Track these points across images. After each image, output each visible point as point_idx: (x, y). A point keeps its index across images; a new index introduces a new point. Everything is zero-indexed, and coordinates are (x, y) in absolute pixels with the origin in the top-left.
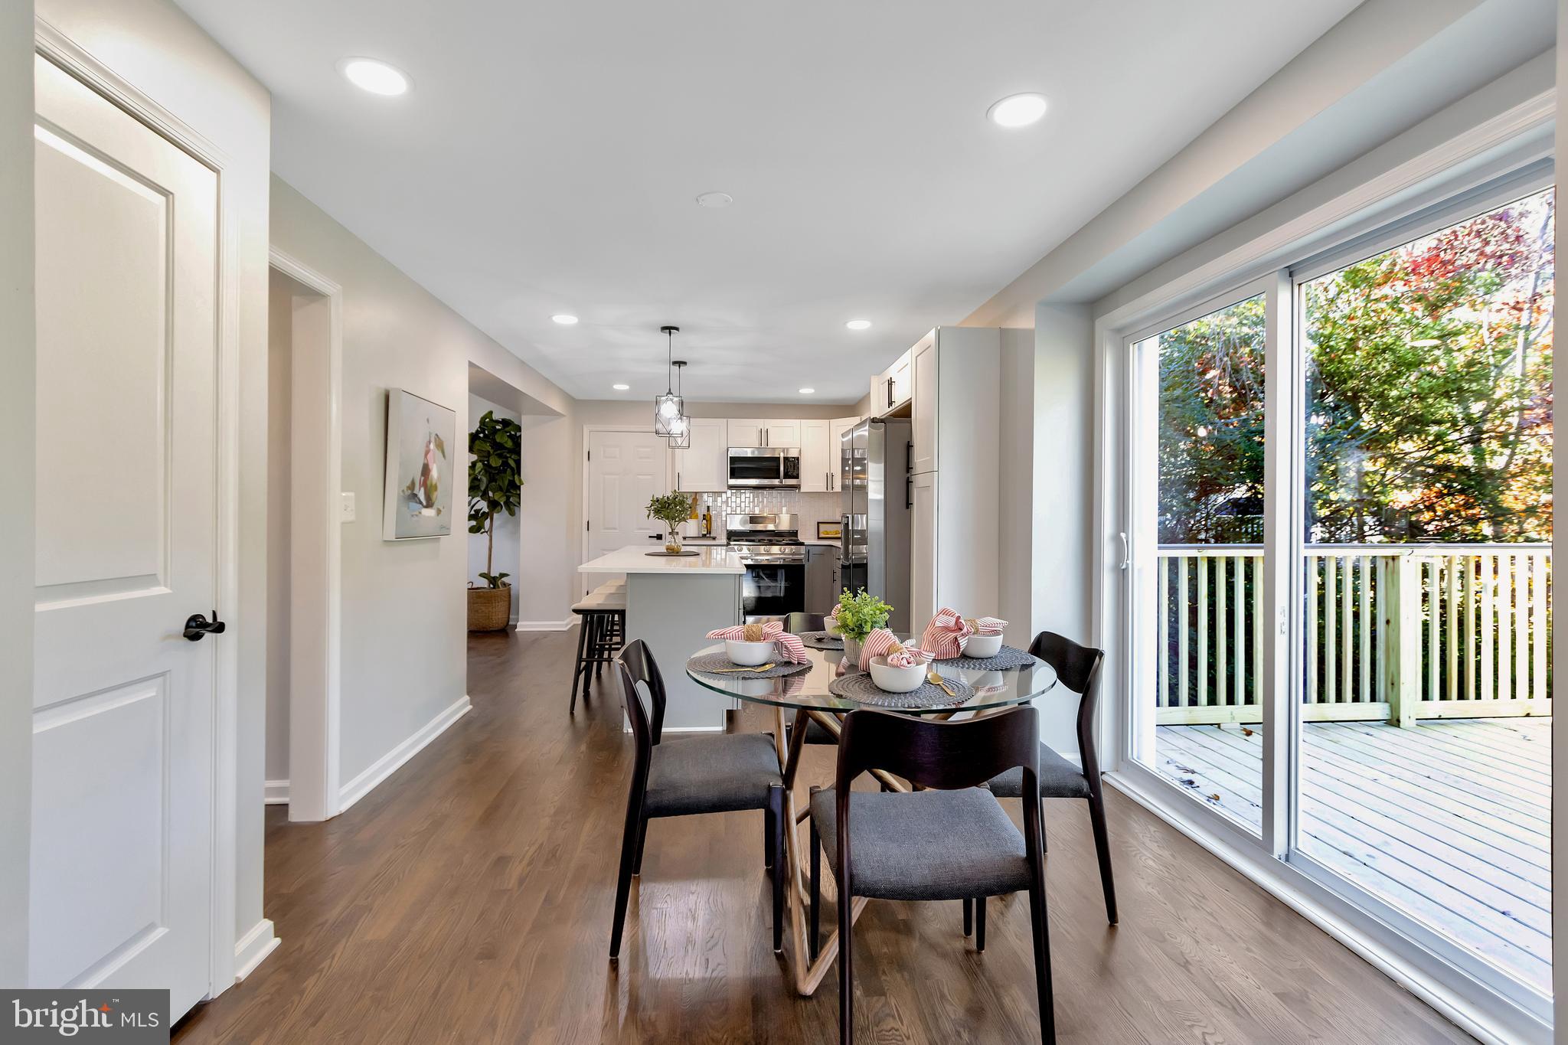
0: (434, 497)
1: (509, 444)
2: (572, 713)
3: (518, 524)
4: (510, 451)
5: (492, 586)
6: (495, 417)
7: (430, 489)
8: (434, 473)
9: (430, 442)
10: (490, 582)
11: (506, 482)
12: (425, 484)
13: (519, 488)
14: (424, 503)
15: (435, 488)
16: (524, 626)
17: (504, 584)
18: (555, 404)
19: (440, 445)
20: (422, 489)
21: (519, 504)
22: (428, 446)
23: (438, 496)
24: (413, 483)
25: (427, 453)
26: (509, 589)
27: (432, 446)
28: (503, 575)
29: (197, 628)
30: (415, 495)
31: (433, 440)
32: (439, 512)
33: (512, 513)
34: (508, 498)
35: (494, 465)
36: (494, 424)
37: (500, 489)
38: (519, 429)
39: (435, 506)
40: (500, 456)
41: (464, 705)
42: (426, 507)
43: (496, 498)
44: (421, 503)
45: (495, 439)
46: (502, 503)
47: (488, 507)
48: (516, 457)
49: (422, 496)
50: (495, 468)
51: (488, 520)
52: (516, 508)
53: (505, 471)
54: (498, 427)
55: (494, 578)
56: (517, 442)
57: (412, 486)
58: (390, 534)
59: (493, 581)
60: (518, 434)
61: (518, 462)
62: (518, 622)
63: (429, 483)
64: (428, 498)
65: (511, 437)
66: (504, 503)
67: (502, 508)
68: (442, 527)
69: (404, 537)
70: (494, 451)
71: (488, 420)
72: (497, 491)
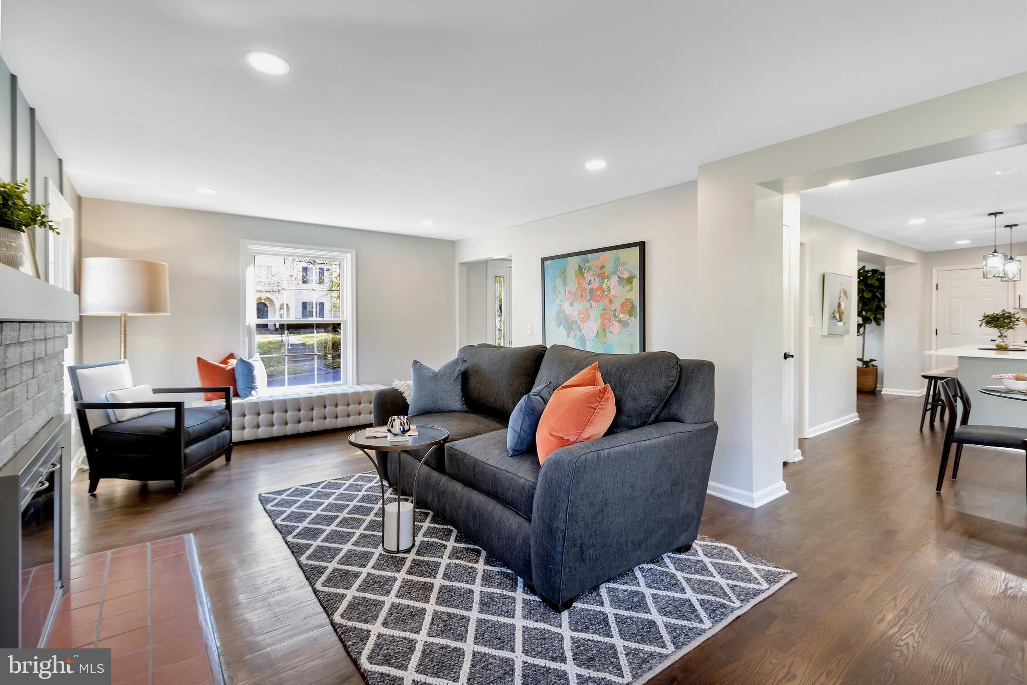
0: (842, 317)
1: (877, 284)
2: (921, 431)
3: (882, 331)
4: (877, 288)
5: (865, 366)
6: (866, 269)
7: (841, 314)
8: (843, 306)
9: (841, 293)
10: (864, 364)
11: (875, 306)
12: (839, 311)
13: (883, 309)
14: (839, 320)
15: (843, 313)
16: (887, 390)
17: (873, 366)
18: (910, 258)
19: (845, 293)
20: (838, 314)
21: (884, 318)
22: (840, 294)
23: (844, 316)
24: (834, 311)
25: (840, 297)
26: (877, 369)
27: (842, 294)
28: (872, 360)
29: (786, 356)
30: (835, 317)
31: (842, 292)
32: (845, 324)
33: (878, 324)
34: (876, 315)
35: (866, 297)
36: (866, 273)
37: (870, 310)
38: (883, 274)
39: (843, 321)
40: (870, 291)
41: (855, 417)
42: (839, 321)
43: (868, 315)
44: (837, 320)
45: (867, 282)
46: (872, 318)
47: (863, 320)
48: (882, 292)
49: (838, 317)
50: (867, 299)
51: (863, 328)
52: (881, 321)
53: (874, 300)
54: (869, 275)
55: (866, 361)
56: (882, 282)
57: (834, 313)
58: (825, 333)
59: (866, 363)
60: (883, 277)
61: (883, 294)
62: (882, 388)
63: (840, 311)
64: (840, 317)
65: (877, 279)
66: (873, 318)
67: (871, 321)
68: (846, 331)
69: (831, 334)
70: (866, 289)
71: (861, 271)
72: (868, 312)
